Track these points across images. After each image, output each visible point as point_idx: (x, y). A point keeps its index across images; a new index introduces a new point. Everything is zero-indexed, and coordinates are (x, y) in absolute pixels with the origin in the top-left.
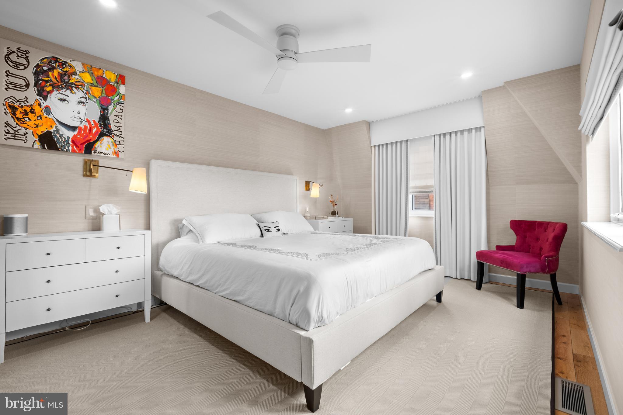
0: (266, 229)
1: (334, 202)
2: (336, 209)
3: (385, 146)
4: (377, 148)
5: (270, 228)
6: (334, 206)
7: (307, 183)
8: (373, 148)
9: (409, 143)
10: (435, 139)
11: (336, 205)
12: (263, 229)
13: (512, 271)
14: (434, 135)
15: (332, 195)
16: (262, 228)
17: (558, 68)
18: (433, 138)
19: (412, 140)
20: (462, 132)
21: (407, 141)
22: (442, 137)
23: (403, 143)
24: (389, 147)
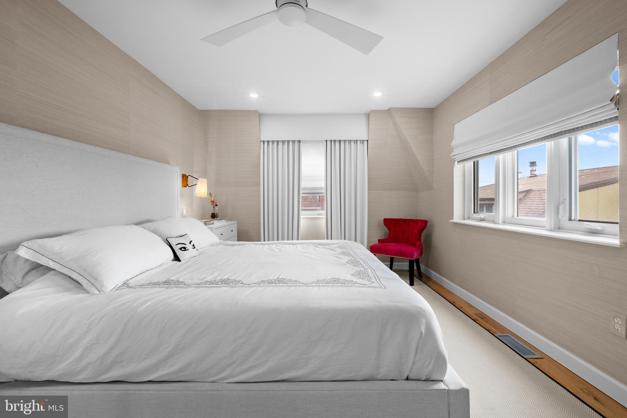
0: (182, 248)
1: (213, 202)
2: (217, 210)
3: (275, 143)
4: (266, 143)
5: (186, 244)
6: (214, 207)
7: (185, 178)
8: (262, 143)
9: (301, 144)
10: (327, 144)
11: (216, 205)
12: (176, 248)
13: (405, 259)
14: (327, 140)
15: (210, 194)
16: (174, 247)
17: (423, 107)
18: (325, 143)
19: (305, 142)
20: (350, 141)
21: (299, 141)
22: (333, 143)
23: (296, 143)
24: (280, 144)
